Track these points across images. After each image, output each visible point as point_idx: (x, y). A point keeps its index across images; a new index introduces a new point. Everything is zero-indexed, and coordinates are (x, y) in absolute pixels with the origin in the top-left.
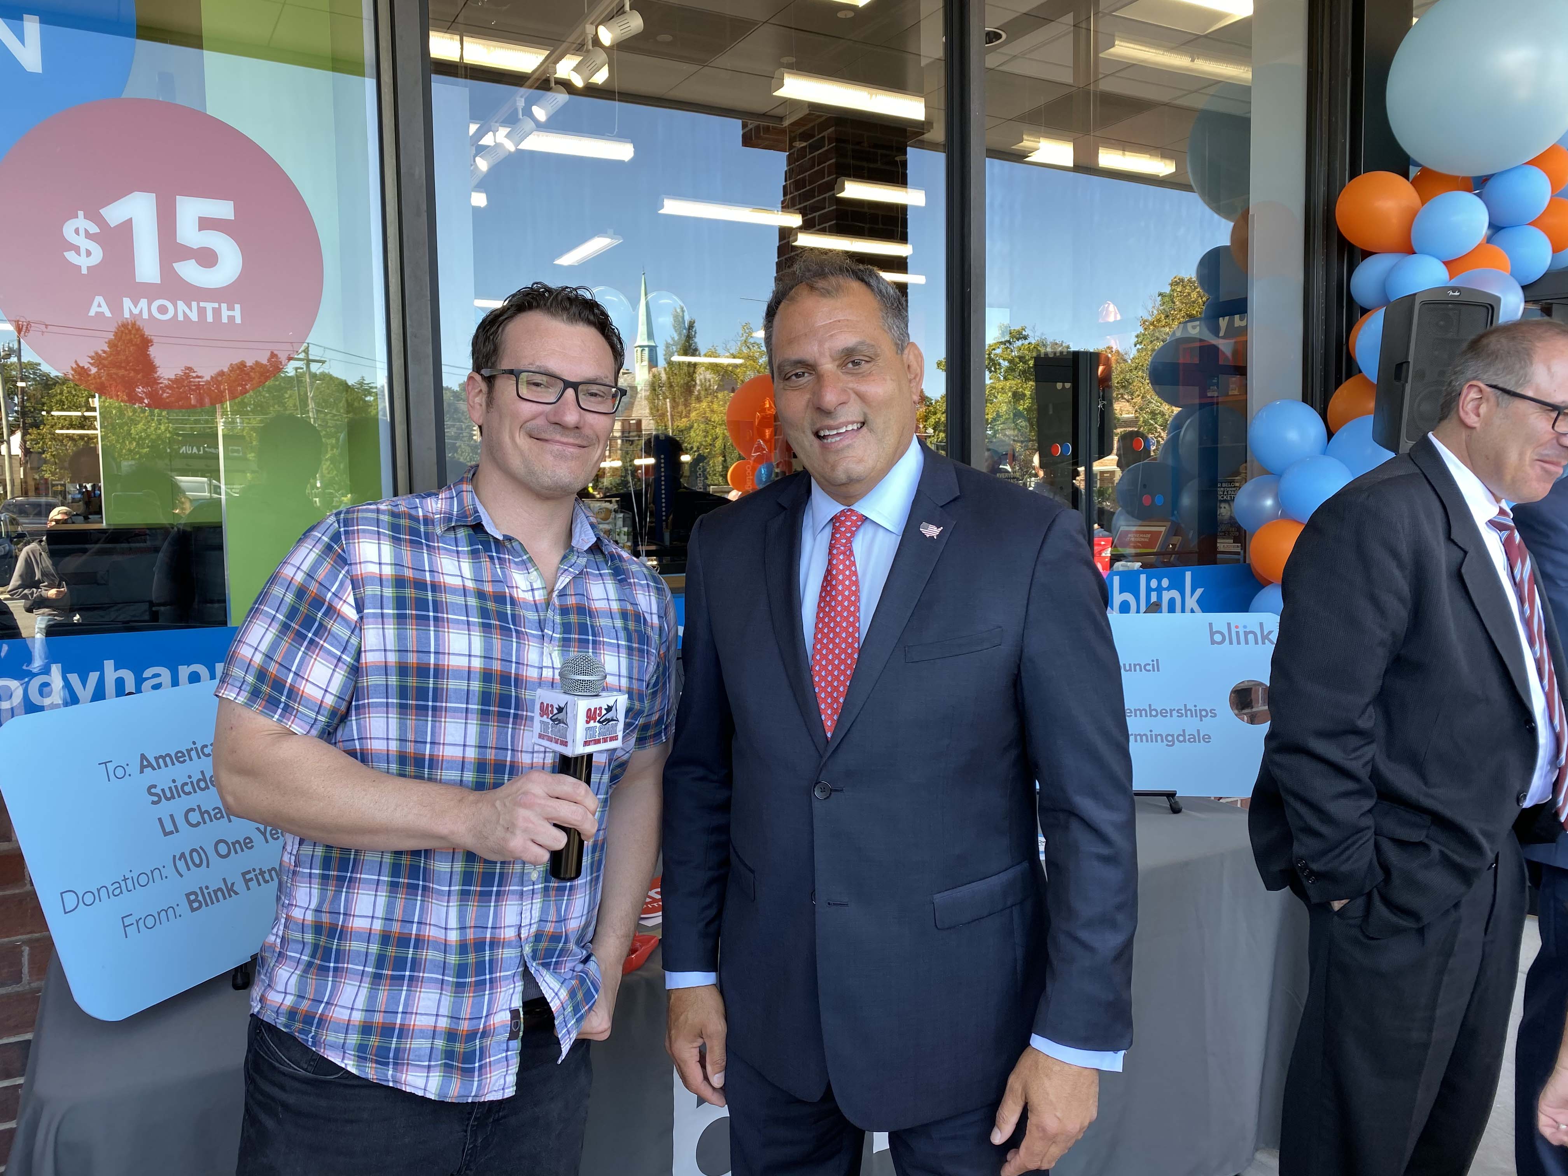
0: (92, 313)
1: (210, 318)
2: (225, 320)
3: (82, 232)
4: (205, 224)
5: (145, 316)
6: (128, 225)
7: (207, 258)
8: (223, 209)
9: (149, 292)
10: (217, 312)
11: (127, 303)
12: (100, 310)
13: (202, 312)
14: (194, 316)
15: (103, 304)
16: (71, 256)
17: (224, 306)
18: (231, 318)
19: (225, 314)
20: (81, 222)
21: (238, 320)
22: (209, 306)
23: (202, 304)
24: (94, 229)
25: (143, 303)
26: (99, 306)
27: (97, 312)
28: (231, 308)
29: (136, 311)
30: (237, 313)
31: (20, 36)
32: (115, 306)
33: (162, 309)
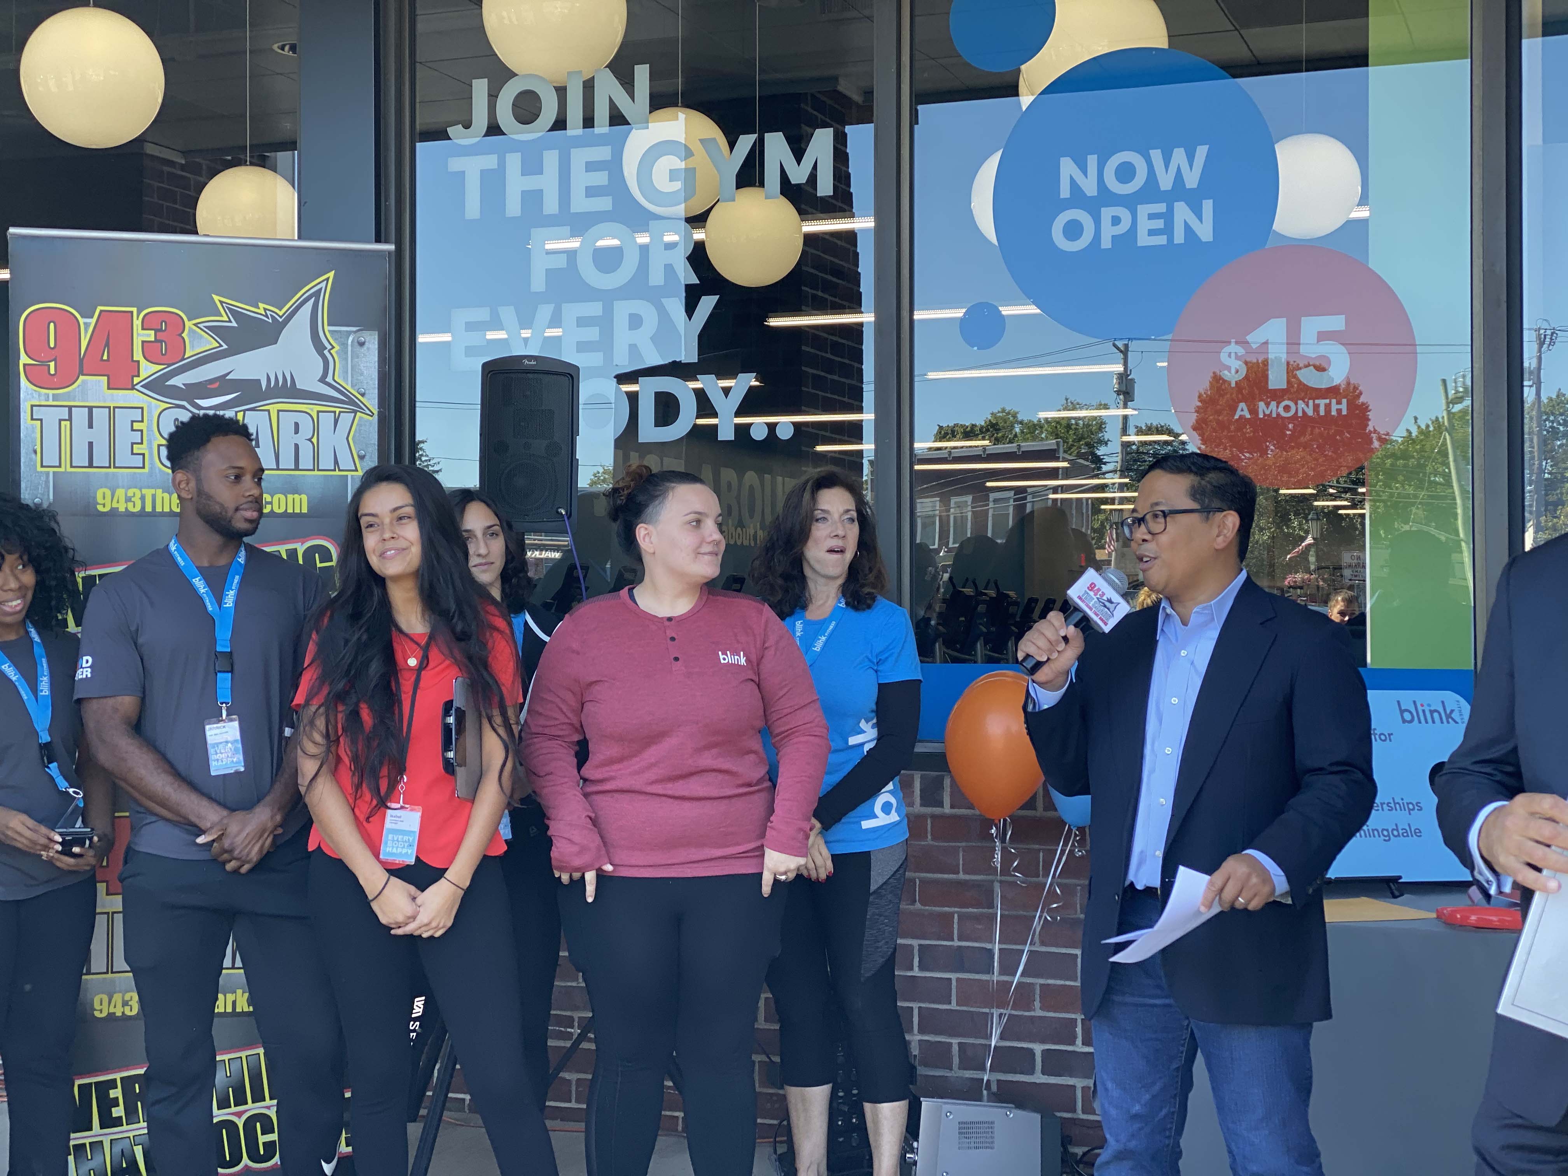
0: (1236, 417)
1: (1322, 413)
2: (1334, 413)
3: (1233, 355)
4: (1323, 336)
5: (1274, 415)
6: (1265, 344)
7: (1322, 364)
8: (1336, 323)
9: (1277, 396)
10: (1328, 407)
11: (1262, 405)
12: (1242, 413)
13: (1316, 407)
14: (1310, 412)
15: (1245, 409)
16: (1225, 374)
17: (1334, 401)
18: (1339, 411)
19: (1334, 407)
20: (1233, 348)
21: (1344, 412)
22: (1322, 402)
23: (1317, 401)
24: (1241, 352)
25: (1273, 404)
26: (1242, 410)
27: (1240, 416)
28: (1339, 403)
29: (1268, 412)
30: (1344, 407)
31: (1199, 215)
32: (1254, 411)
33: (1287, 408)
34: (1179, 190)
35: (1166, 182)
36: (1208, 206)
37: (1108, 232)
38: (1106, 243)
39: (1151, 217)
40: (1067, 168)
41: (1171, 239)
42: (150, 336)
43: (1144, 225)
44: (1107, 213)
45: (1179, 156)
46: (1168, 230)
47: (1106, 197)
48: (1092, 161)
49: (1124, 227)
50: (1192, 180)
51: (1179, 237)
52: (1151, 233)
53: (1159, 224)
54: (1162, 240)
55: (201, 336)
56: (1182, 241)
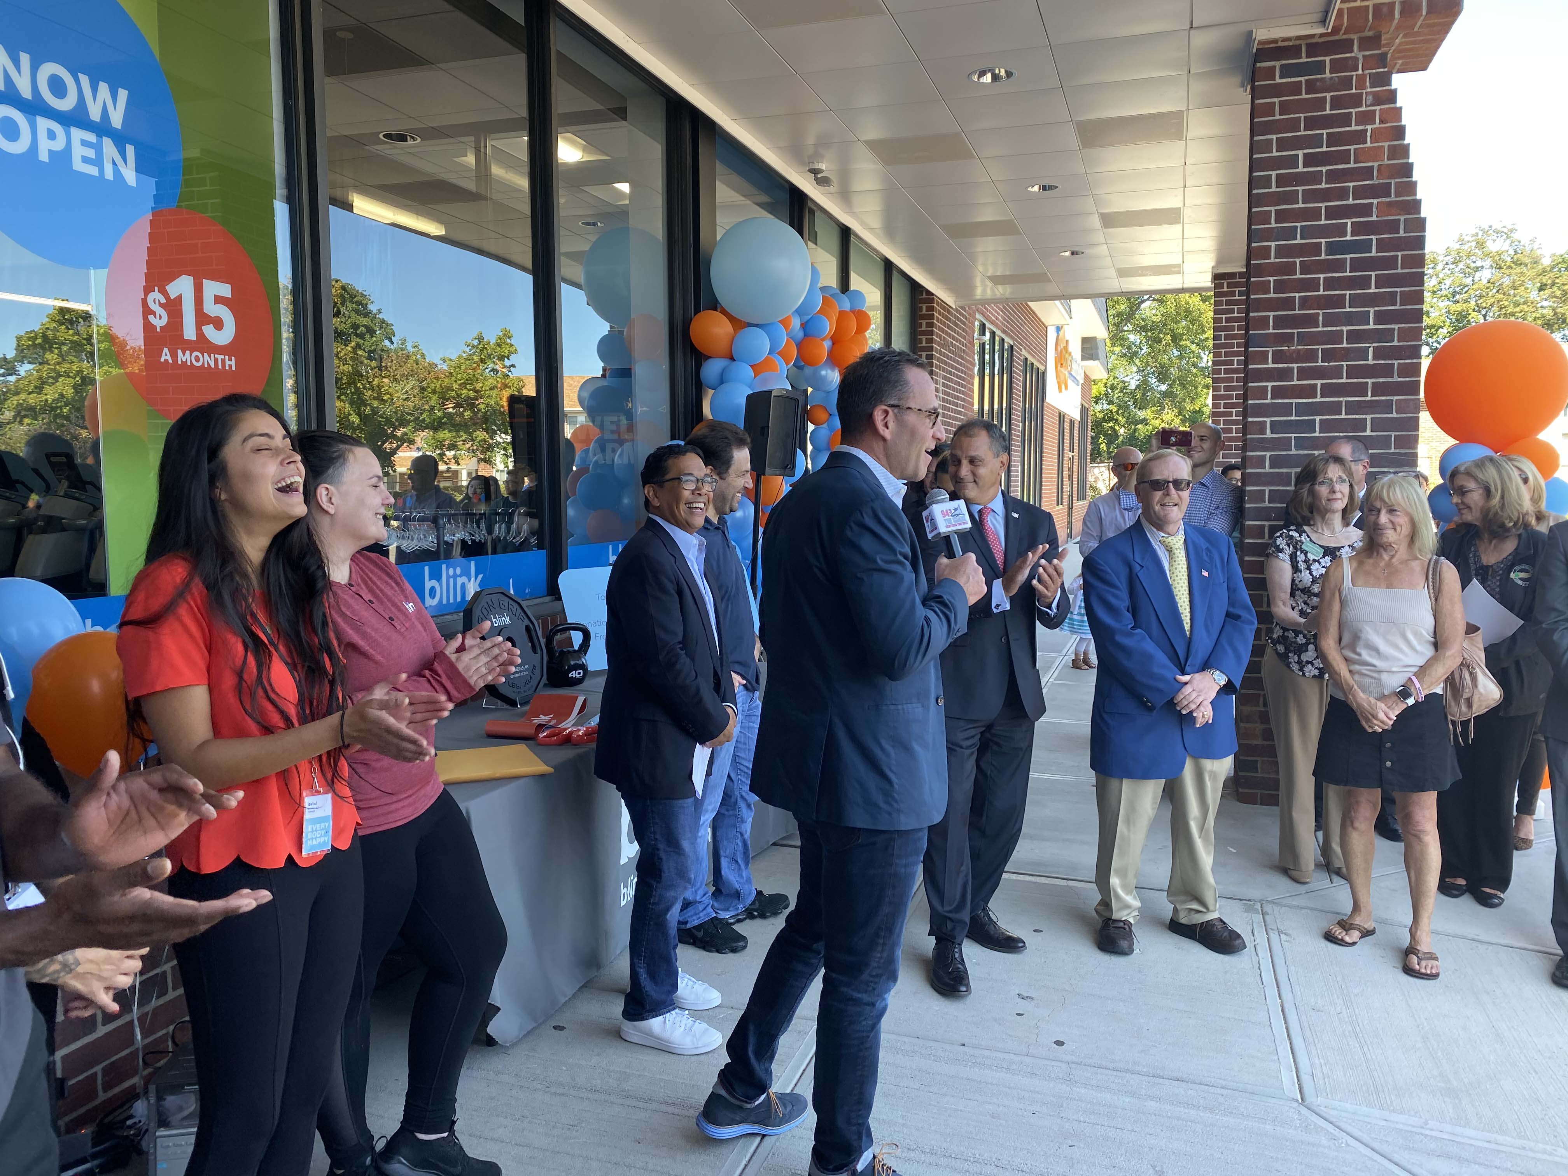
0: (162, 360)
1: (220, 367)
2: (227, 368)
3: (157, 302)
4: (219, 300)
5: (189, 363)
6: (179, 298)
7: (218, 324)
8: (225, 290)
10: (223, 361)
12: (166, 357)
13: (216, 360)
14: (212, 364)
15: (168, 354)
16: (151, 318)
17: (227, 357)
18: (230, 366)
19: (228, 363)
20: (157, 295)
22: (220, 357)
23: (217, 356)
24: (163, 300)
25: (188, 354)
26: (166, 355)
28: (230, 360)
29: (184, 359)
30: (233, 363)
32: (174, 355)
33: (197, 359)
35: (95, 114)
37: (45, 146)
38: (44, 157)
39: (84, 143)
43: (78, 152)
46: (98, 162)
49: (59, 145)
50: (117, 119)
52: (86, 160)
53: (91, 153)
54: (93, 171)
56: (111, 178)
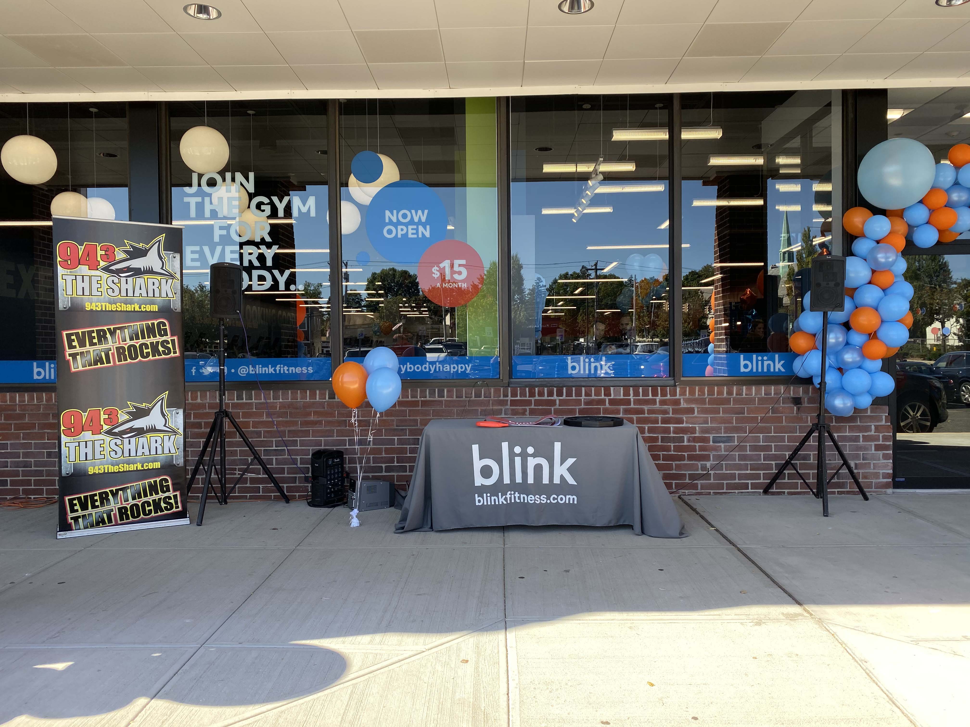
1: (460, 287)
4: (460, 265)
5: (447, 287)
6: (444, 267)
7: (460, 273)
8: (463, 262)
10: (461, 285)
11: (444, 284)
14: (457, 286)
16: (433, 275)
17: (463, 283)
19: (463, 285)
23: (458, 284)
24: (438, 269)
27: (437, 287)
29: (445, 286)
30: (466, 285)
31: (426, 230)
32: (441, 286)
33: (450, 285)
34: (420, 222)
35: (416, 219)
36: (428, 227)
37: (400, 233)
39: (412, 229)
40: (388, 213)
41: (418, 236)
42: (103, 253)
43: (410, 231)
44: (400, 227)
45: (420, 212)
46: (417, 233)
47: (399, 223)
48: (395, 212)
49: (404, 232)
50: (424, 219)
51: (420, 236)
52: (412, 234)
53: (415, 231)
55: (121, 254)
56: (421, 237)
